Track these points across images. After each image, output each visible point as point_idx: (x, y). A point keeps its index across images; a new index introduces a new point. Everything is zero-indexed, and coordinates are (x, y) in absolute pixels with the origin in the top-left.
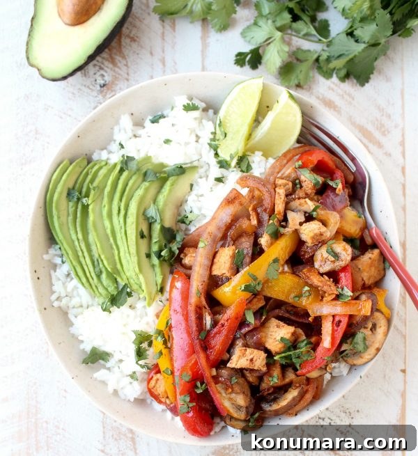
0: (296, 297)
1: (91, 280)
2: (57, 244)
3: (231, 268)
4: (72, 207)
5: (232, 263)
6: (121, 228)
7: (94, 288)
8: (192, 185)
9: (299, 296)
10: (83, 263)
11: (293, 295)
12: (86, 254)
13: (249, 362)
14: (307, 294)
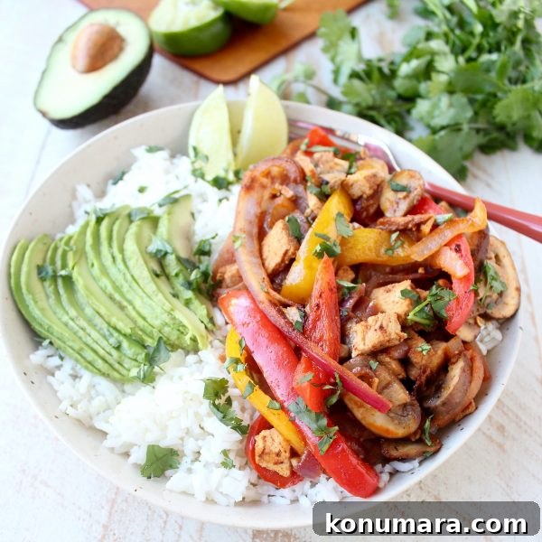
0: (387, 250)
1: (108, 357)
2: (45, 339)
3: (290, 241)
4: (50, 286)
5: (289, 235)
6: (124, 274)
7: (117, 366)
8: (193, 215)
9: (391, 248)
10: (90, 341)
11: (383, 251)
12: (89, 329)
13: (379, 332)
14: (399, 243)
